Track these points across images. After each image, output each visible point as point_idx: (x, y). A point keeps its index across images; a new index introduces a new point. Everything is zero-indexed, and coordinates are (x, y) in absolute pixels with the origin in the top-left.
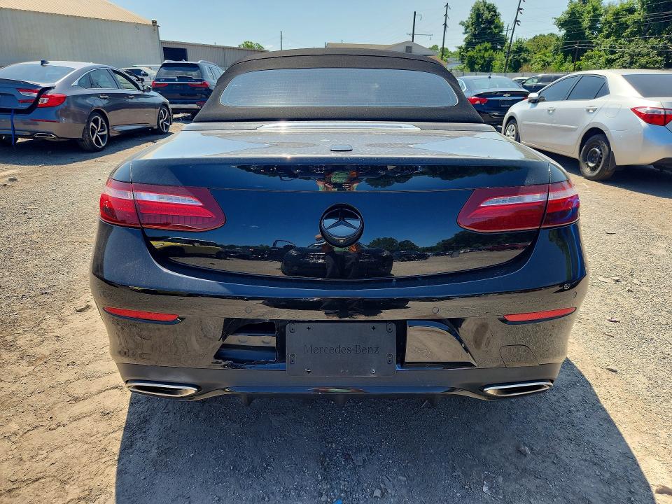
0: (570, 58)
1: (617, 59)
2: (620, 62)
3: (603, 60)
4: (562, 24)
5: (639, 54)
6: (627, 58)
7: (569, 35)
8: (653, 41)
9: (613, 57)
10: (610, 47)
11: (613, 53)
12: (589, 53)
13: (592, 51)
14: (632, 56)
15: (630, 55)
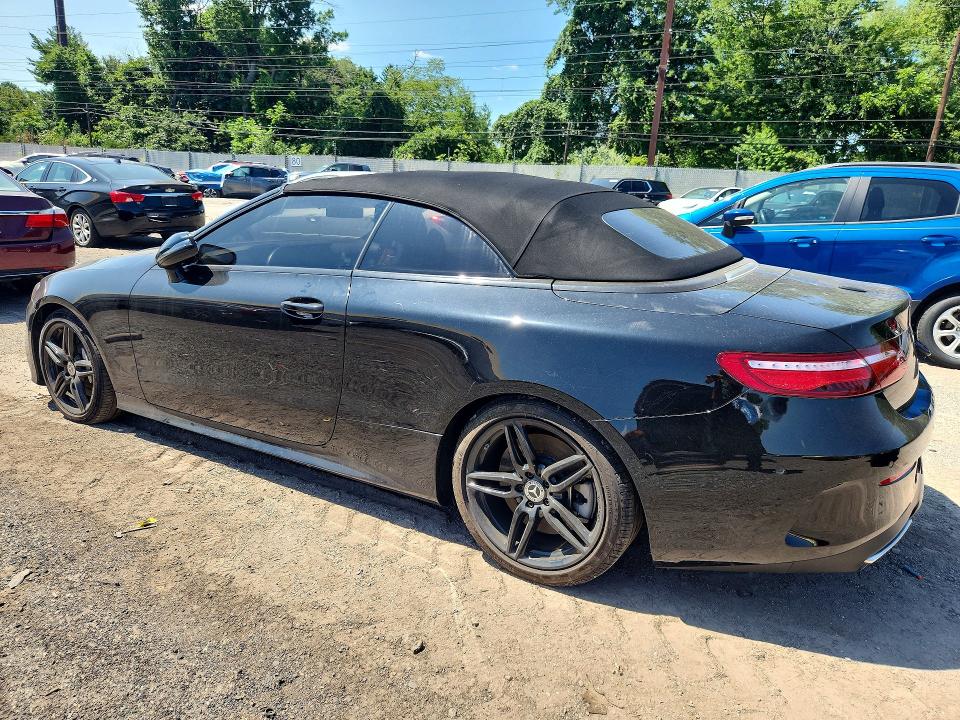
0: (76, 126)
1: (149, 134)
2: (154, 138)
3: (128, 134)
4: (47, 77)
5: (177, 130)
6: (163, 135)
7: (61, 93)
8: (187, 116)
9: (142, 130)
10: (134, 117)
11: (141, 125)
12: (104, 121)
13: (109, 119)
14: (169, 132)
15: (166, 130)
